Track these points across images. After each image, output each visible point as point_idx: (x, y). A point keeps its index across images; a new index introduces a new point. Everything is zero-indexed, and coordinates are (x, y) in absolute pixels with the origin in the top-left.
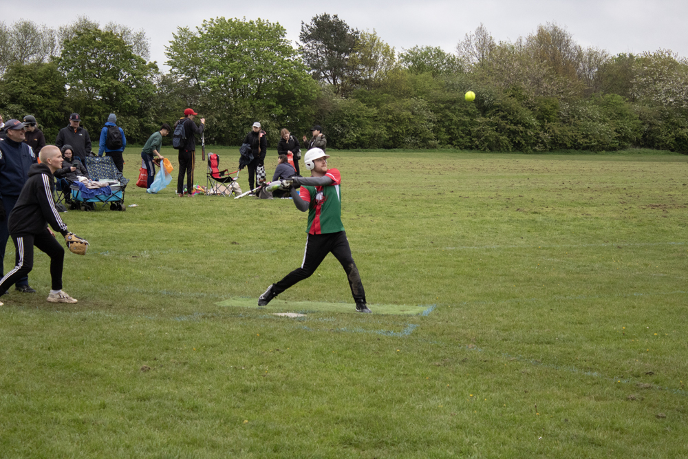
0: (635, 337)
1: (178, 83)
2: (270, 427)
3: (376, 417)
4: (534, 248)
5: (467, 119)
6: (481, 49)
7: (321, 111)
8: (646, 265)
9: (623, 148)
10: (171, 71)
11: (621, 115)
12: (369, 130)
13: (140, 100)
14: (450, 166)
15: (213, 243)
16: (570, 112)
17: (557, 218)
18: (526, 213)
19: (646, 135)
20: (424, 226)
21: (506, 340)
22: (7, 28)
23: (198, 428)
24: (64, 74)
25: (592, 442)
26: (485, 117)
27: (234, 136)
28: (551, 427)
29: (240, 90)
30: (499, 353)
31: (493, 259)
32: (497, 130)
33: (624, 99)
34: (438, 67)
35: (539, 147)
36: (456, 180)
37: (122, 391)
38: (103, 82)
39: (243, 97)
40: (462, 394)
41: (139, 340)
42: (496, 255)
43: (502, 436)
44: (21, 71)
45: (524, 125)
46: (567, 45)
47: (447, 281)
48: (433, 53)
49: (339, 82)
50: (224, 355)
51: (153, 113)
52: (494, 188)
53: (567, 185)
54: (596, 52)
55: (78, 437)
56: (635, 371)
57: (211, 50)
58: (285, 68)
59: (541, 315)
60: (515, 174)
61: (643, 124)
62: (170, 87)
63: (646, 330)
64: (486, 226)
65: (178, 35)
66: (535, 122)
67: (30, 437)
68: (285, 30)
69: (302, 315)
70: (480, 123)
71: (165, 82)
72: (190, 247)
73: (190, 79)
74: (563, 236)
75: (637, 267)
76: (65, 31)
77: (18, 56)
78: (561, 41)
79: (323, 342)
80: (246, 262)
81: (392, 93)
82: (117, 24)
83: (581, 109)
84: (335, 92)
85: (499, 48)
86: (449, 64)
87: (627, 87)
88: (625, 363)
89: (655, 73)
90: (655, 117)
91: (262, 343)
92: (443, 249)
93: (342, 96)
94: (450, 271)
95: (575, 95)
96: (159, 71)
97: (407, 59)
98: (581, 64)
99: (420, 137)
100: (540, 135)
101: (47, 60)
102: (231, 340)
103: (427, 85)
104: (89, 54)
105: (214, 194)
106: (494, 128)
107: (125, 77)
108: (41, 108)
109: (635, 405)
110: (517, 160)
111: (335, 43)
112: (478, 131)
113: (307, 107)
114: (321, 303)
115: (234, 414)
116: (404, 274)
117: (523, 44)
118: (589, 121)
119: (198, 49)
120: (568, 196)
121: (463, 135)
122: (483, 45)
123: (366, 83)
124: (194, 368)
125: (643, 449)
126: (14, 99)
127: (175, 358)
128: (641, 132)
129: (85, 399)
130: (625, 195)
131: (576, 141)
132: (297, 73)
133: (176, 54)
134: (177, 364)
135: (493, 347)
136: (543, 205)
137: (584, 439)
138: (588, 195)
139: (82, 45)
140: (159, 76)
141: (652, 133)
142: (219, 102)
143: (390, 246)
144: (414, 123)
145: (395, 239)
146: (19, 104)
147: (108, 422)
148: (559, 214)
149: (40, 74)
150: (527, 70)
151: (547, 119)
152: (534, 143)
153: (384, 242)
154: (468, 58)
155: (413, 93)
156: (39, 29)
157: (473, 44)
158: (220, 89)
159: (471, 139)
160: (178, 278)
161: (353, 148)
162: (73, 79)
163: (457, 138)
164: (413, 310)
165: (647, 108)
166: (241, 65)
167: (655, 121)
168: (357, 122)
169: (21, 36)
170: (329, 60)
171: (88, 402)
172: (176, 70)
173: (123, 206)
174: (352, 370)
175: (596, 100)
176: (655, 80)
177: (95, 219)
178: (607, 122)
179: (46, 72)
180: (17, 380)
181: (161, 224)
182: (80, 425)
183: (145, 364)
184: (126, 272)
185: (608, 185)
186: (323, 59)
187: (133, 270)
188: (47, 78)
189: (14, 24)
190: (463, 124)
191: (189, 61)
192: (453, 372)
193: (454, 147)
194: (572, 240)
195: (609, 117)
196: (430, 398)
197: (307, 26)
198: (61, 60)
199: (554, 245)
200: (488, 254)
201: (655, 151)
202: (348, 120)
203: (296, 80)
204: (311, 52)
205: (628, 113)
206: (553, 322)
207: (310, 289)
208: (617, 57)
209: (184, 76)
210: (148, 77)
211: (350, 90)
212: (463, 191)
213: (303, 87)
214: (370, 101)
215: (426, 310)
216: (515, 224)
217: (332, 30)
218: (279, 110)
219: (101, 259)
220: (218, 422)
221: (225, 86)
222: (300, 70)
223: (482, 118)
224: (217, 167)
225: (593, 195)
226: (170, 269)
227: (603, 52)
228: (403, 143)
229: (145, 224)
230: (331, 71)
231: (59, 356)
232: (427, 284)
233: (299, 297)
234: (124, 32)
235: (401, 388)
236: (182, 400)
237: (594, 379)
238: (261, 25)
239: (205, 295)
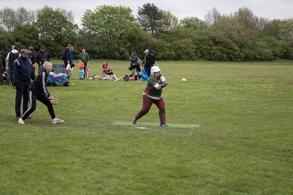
0: (283, 136)
1: (87, 33)
2: (139, 170)
3: (181, 167)
4: (240, 101)
5: (209, 47)
6: (215, 18)
7: (147, 44)
8: (287, 108)
9: (275, 59)
10: (83, 28)
11: (274, 45)
12: (167, 52)
13: (70, 40)
14: (202, 67)
15: (107, 99)
16: (253, 44)
17: (249, 89)
18: (236, 87)
19: (285, 54)
20: (194, 92)
21: (231, 138)
22: (14, 10)
23: (111, 171)
24: (38, 29)
25: (267, 176)
26: (216, 46)
27: (110, 55)
28: (251, 171)
29: (113, 36)
30: (228, 142)
31: (223, 106)
32: (221, 52)
33: (276, 39)
34: (196, 25)
35: (239, 59)
36: (205, 73)
37: (79, 157)
38: (55, 33)
39: (114, 38)
40: (214, 158)
41: (83, 138)
42: (224, 104)
43: (232, 174)
44: (20, 28)
45: (233, 50)
46: (251, 16)
47: (205, 115)
48: (194, 20)
49: (154, 32)
50: (118, 143)
51: (76, 45)
52: (222, 77)
53: (252, 75)
54: (264, 19)
55: (64, 174)
56: (284, 149)
57: (100, 19)
58: (132, 26)
59: (244, 128)
60: (230, 71)
61: (284, 49)
62: (83, 35)
63: (288, 134)
64: (219, 92)
65: (86, 13)
66: (238, 49)
67: (46, 174)
68: (132, 10)
69: (147, 128)
70: (214, 49)
71: (81, 32)
72: (98, 101)
73: (91, 31)
74: (252, 96)
75: (283, 109)
76: (38, 11)
77: (19, 22)
78: (249, 14)
79: (157, 139)
80: (121, 107)
81: (177, 37)
82: (60, 8)
83: (257, 43)
84: (153, 36)
85: (222, 17)
86: (201, 24)
87: (277, 34)
88: (280, 146)
89: (289, 28)
90: (289, 46)
91: (132, 139)
92: (202, 102)
93: (156, 38)
94: (206, 110)
95: (254, 37)
96: (79, 28)
97: (183, 22)
98: (257, 24)
99: (189, 55)
100: (240, 54)
101: (31, 23)
102: (119, 138)
103: (192, 33)
104: (49, 21)
105: (105, 79)
106: (220, 51)
107: (64, 30)
108: (29, 44)
109: (284, 162)
110: (230, 65)
111: (153, 16)
112: (214, 52)
113: (141, 43)
114: (153, 123)
115: (125, 166)
116: (187, 112)
117: (232, 16)
118: (261, 48)
119: (95, 18)
120: (253, 80)
121: (207, 54)
122: (215, 16)
123: (166, 32)
124: (106, 148)
125: (288, 179)
126: (17, 40)
127: (98, 144)
128: (283, 52)
129: (65, 160)
130: (277, 79)
131: (255, 56)
132: (137, 29)
133: (85, 21)
134: (99, 147)
135: (225, 140)
136: (243, 83)
137: (264, 175)
138: (261, 79)
139: (46, 17)
140: (79, 30)
141: (288, 53)
142: (104, 40)
143: (180, 101)
144: (186, 49)
145: (182, 97)
146: (20, 42)
147: (75, 169)
148: (250, 87)
149: (28, 29)
150: (235, 26)
151: (243, 47)
152: (237, 57)
153: (178, 99)
154: (209, 22)
155: (186, 36)
156: (28, 11)
157: (211, 15)
158: (104, 35)
159: (210, 56)
160: (94, 113)
161: (161, 60)
162: (42, 31)
163: (205, 56)
164: (191, 126)
165: (285, 42)
166: (113, 25)
167: (289, 48)
168: (162, 49)
169: (20, 14)
170: (150, 23)
171: (66, 161)
172: (85, 27)
173: (69, 84)
174: (170, 149)
175: (264, 39)
176: (289, 31)
177: (58, 90)
178: (269, 48)
179: (31, 28)
180: (37, 153)
181: (85, 92)
182: (65, 170)
183: (86, 147)
184: (73, 111)
185: (270, 75)
186: (147, 22)
187: (76, 110)
188: (31, 31)
189: (17, 8)
190: (207, 49)
191: (91, 24)
192: (210, 150)
193: (204, 59)
194: (256, 98)
195: (269, 46)
196: (202, 160)
197: (141, 8)
198: (37, 23)
199: (248, 100)
200: (221, 103)
201: (289, 60)
202: (158, 48)
203: (136, 31)
204: (142, 19)
205: (278, 44)
206: (249, 130)
207: (149, 118)
208: (273, 21)
209: (89, 30)
210: (74, 30)
211: (159, 35)
212: (209, 78)
213: (139, 34)
214: (168, 40)
215: (197, 126)
216: (231, 91)
217: (152, 10)
218: (129, 44)
219: (62, 106)
220: (119, 169)
221: (106, 34)
222: (138, 27)
223: (215, 47)
224: (107, 68)
225: (264, 79)
226: (91, 110)
227: (267, 19)
228: (182, 58)
229: (78, 92)
230: (151, 27)
231: (52, 144)
232: (197, 115)
233: (144, 121)
234: (63, 11)
235: (190, 156)
236: (103, 160)
237: (267, 153)
238: (121, 8)
239: (106, 120)
